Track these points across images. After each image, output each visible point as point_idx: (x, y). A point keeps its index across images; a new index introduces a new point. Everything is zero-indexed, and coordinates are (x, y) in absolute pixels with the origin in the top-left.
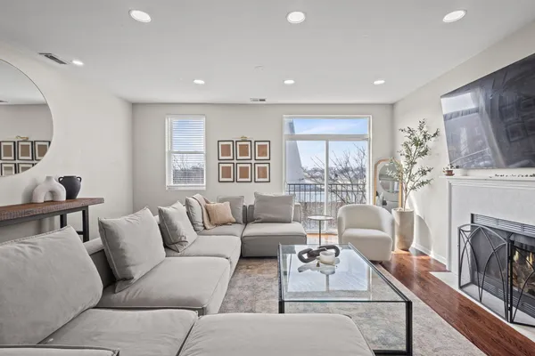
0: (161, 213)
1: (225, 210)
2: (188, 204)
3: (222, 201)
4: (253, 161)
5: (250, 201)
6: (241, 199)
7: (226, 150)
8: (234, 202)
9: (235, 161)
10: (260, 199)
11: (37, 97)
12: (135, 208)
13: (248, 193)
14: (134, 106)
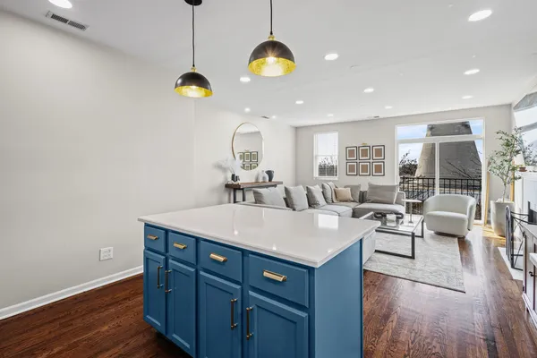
0: (308, 189)
1: (347, 193)
2: (323, 187)
3: (345, 187)
4: (371, 161)
5: (364, 188)
6: (359, 187)
7: (351, 153)
8: (353, 189)
9: (358, 161)
10: (372, 187)
11: (257, 130)
12: (297, 184)
13: (364, 183)
14: (297, 129)
